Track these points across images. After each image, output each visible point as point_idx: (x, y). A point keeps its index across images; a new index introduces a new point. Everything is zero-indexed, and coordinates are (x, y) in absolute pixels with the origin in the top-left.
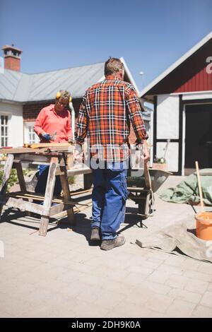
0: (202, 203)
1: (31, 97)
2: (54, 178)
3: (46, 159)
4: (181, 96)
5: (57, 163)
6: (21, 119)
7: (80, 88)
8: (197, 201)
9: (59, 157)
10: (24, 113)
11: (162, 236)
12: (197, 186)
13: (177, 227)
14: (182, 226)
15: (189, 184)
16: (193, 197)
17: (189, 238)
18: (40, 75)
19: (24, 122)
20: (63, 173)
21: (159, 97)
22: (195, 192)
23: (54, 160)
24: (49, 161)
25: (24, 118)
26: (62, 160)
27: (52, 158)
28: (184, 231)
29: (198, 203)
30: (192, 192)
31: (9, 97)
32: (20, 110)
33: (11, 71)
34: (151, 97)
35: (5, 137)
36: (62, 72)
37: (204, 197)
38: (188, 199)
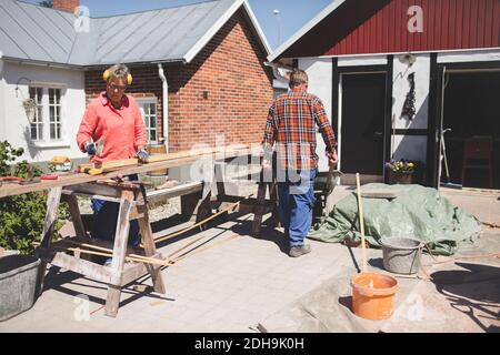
0: (363, 242)
1: (98, 58)
2: (127, 225)
3: (114, 192)
4: (335, 61)
5: (132, 201)
6: (81, 93)
7: (176, 45)
8: (356, 240)
9: (135, 191)
10: (86, 83)
11: (299, 313)
12: (358, 216)
13: (325, 293)
14: (332, 290)
15: (346, 212)
16: (350, 234)
17: (341, 316)
18: (113, 20)
19: (87, 97)
20: (142, 215)
21: (302, 62)
22: (353, 226)
23: (127, 196)
24: (119, 196)
25: (87, 92)
26: (140, 196)
27: (124, 192)
28: (333, 303)
29: (358, 244)
30: (350, 225)
31: (61, 58)
32: (80, 78)
33: (64, 14)
34: (289, 60)
35: (56, 122)
36: (147, 15)
37: (367, 234)
38: (343, 236)
